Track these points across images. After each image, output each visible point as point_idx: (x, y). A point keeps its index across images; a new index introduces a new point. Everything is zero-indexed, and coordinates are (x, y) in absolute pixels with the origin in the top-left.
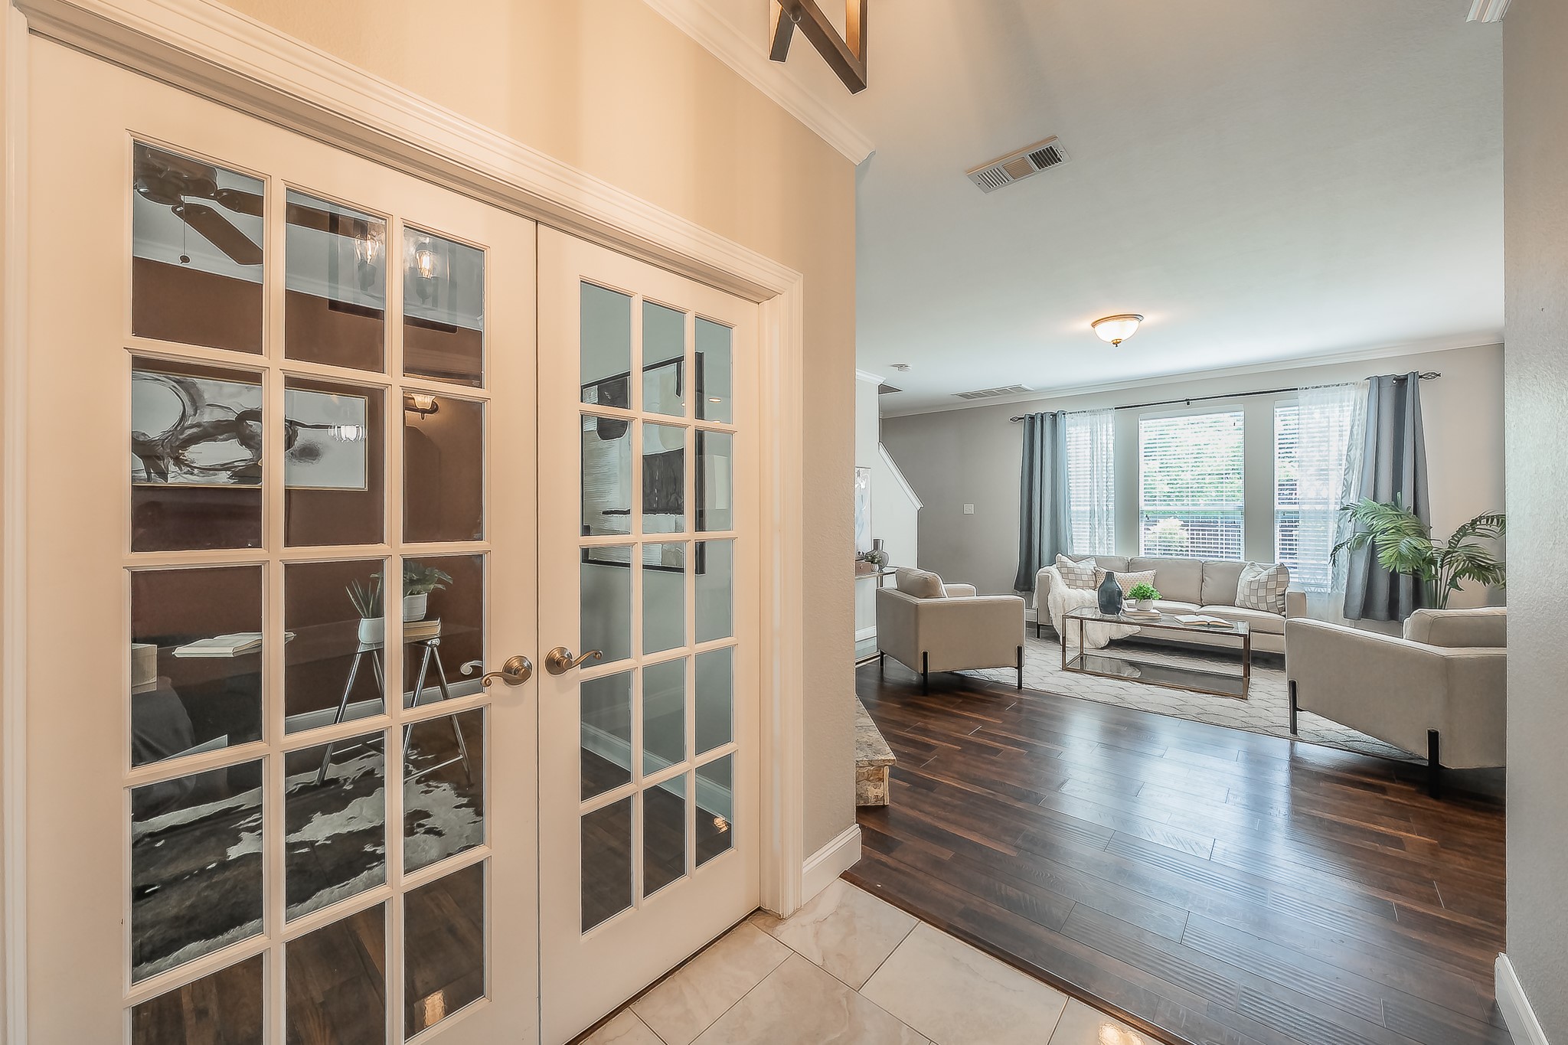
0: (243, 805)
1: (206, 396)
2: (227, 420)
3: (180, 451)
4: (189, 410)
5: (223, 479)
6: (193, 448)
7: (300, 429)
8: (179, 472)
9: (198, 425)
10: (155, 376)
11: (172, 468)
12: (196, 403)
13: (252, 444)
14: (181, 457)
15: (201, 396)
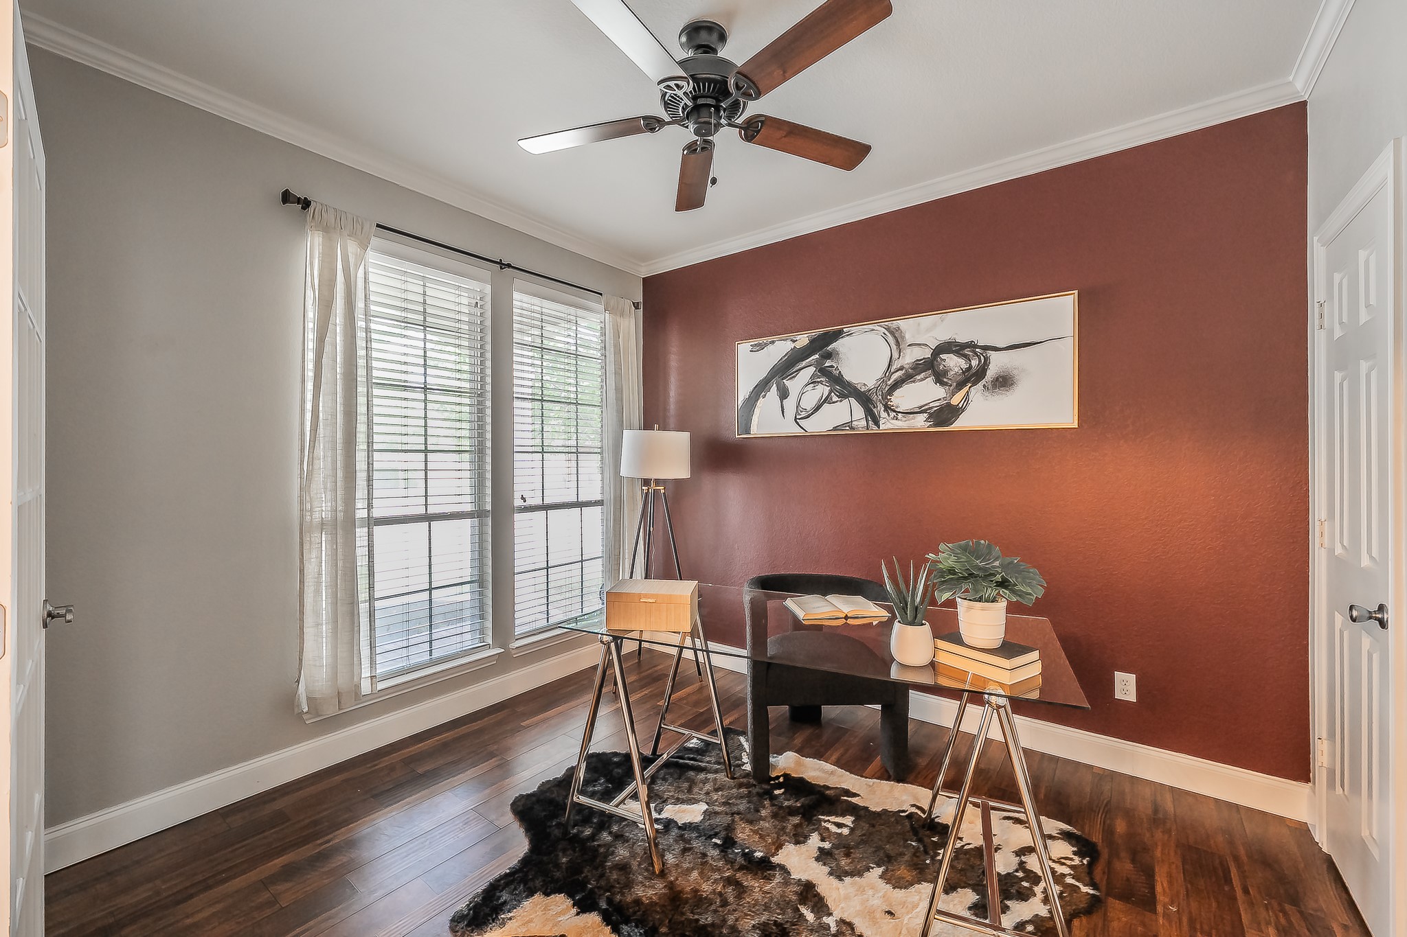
0: (855, 795)
1: (907, 336)
2: (924, 358)
3: (889, 397)
4: (896, 355)
5: (920, 423)
6: (897, 393)
7: (993, 355)
8: (888, 418)
9: (901, 369)
10: (871, 327)
11: (884, 414)
12: (899, 346)
13: (945, 380)
14: (889, 403)
15: (903, 338)
